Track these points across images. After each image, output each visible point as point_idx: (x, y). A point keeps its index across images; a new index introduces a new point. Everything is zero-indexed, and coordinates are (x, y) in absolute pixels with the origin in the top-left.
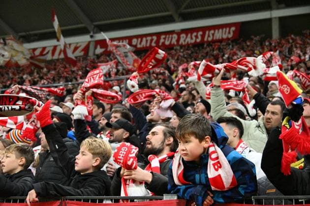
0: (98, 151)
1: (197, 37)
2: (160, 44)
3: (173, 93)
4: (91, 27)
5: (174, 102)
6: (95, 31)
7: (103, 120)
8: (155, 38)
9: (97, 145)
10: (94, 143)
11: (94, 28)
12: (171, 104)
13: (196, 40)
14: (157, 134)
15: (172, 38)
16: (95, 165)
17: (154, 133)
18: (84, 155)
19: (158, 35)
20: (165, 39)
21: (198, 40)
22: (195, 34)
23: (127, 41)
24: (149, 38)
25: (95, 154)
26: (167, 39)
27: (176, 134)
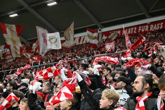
0: (111, 97)
1: (160, 26)
2: (139, 32)
3: (149, 60)
4: (99, 25)
5: (151, 65)
6: (102, 27)
7: (110, 77)
8: (135, 28)
9: (110, 93)
10: (108, 92)
11: (101, 25)
12: (149, 67)
13: (159, 28)
14: (138, 83)
15: (145, 27)
16: (110, 104)
17: (136, 82)
18: (104, 99)
19: (137, 26)
20: (141, 28)
21: (161, 28)
22: (159, 24)
23: (120, 31)
24: (132, 29)
25: (110, 99)
26: (142, 28)
27: (159, 85)
